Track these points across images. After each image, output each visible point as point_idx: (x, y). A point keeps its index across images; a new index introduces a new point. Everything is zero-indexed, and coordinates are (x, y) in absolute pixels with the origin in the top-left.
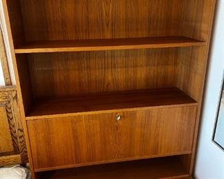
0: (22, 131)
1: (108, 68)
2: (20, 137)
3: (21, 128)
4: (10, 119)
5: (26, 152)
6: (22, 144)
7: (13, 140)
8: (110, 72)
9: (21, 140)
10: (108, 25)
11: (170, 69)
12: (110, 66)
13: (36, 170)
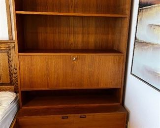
0: (16, 69)
1: (71, 34)
2: (15, 74)
3: (16, 67)
4: (9, 61)
5: (17, 84)
6: (15, 78)
7: (10, 75)
8: (72, 36)
9: (15, 75)
10: (72, 7)
11: (110, 37)
12: (72, 32)
13: (22, 89)
